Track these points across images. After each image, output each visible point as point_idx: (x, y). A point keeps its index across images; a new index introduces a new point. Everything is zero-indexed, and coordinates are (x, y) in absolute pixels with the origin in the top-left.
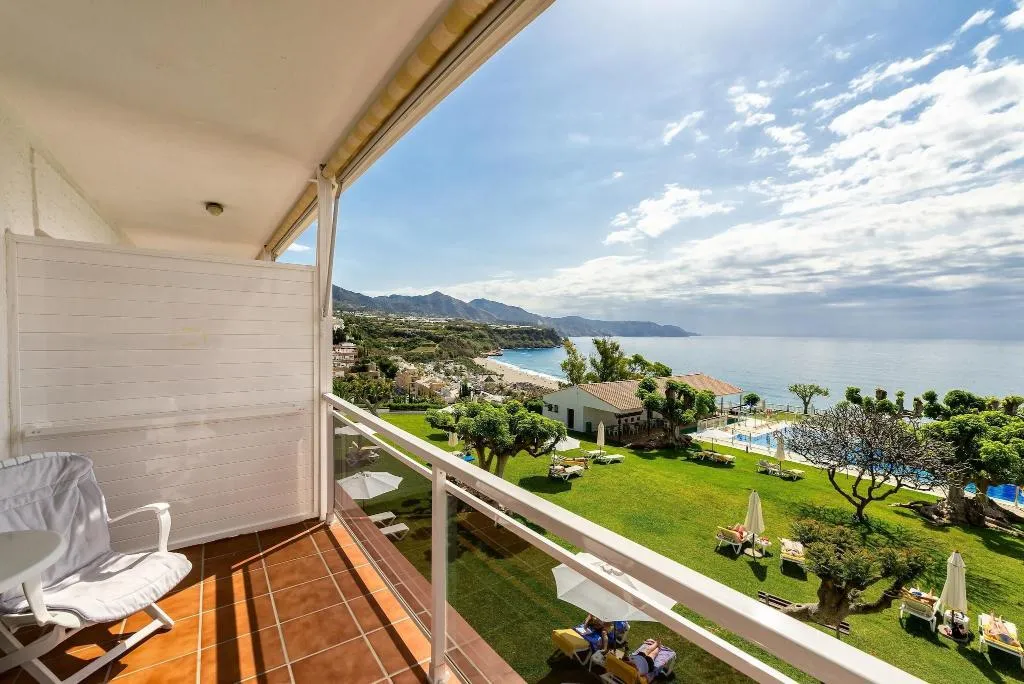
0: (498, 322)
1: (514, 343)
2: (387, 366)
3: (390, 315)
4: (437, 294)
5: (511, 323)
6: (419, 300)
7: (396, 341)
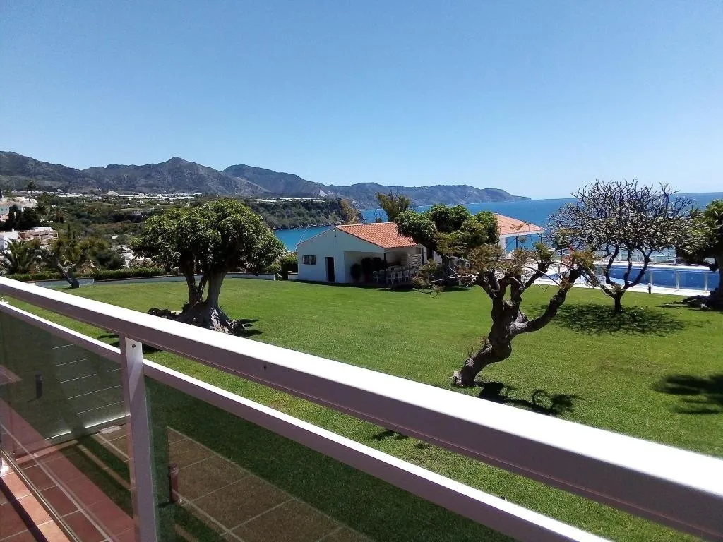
0: (266, 195)
1: (287, 222)
2: (108, 259)
3: (110, 193)
4: (176, 160)
5: (282, 195)
6: (149, 170)
7: (118, 225)
